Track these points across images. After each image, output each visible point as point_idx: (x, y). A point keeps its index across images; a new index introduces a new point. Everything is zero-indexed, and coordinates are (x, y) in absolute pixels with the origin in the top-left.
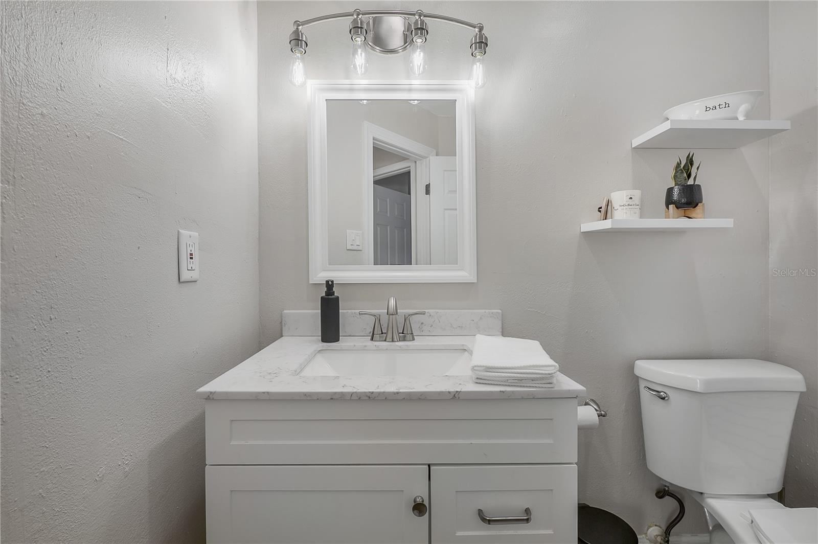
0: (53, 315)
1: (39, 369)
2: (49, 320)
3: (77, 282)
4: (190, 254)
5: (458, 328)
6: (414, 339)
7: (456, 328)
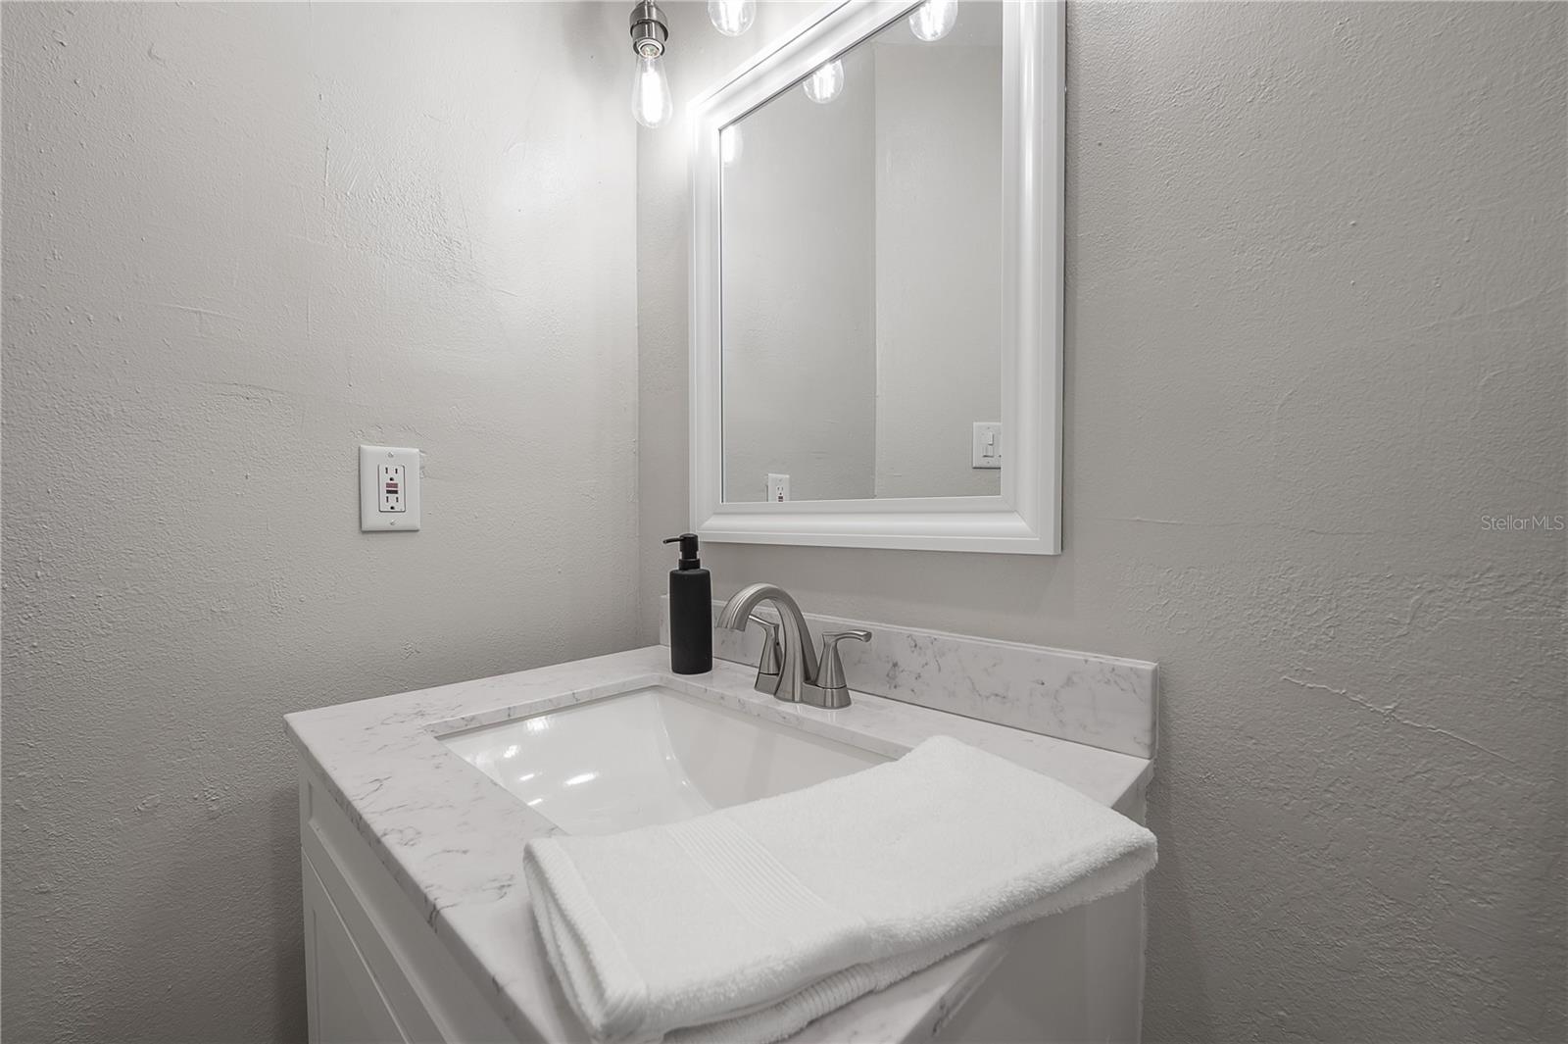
0: (42, 570)
1: (13, 641)
2: (34, 578)
3: (93, 526)
4: (388, 485)
5: (993, 697)
6: (845, 702)
7: (987, 697)
